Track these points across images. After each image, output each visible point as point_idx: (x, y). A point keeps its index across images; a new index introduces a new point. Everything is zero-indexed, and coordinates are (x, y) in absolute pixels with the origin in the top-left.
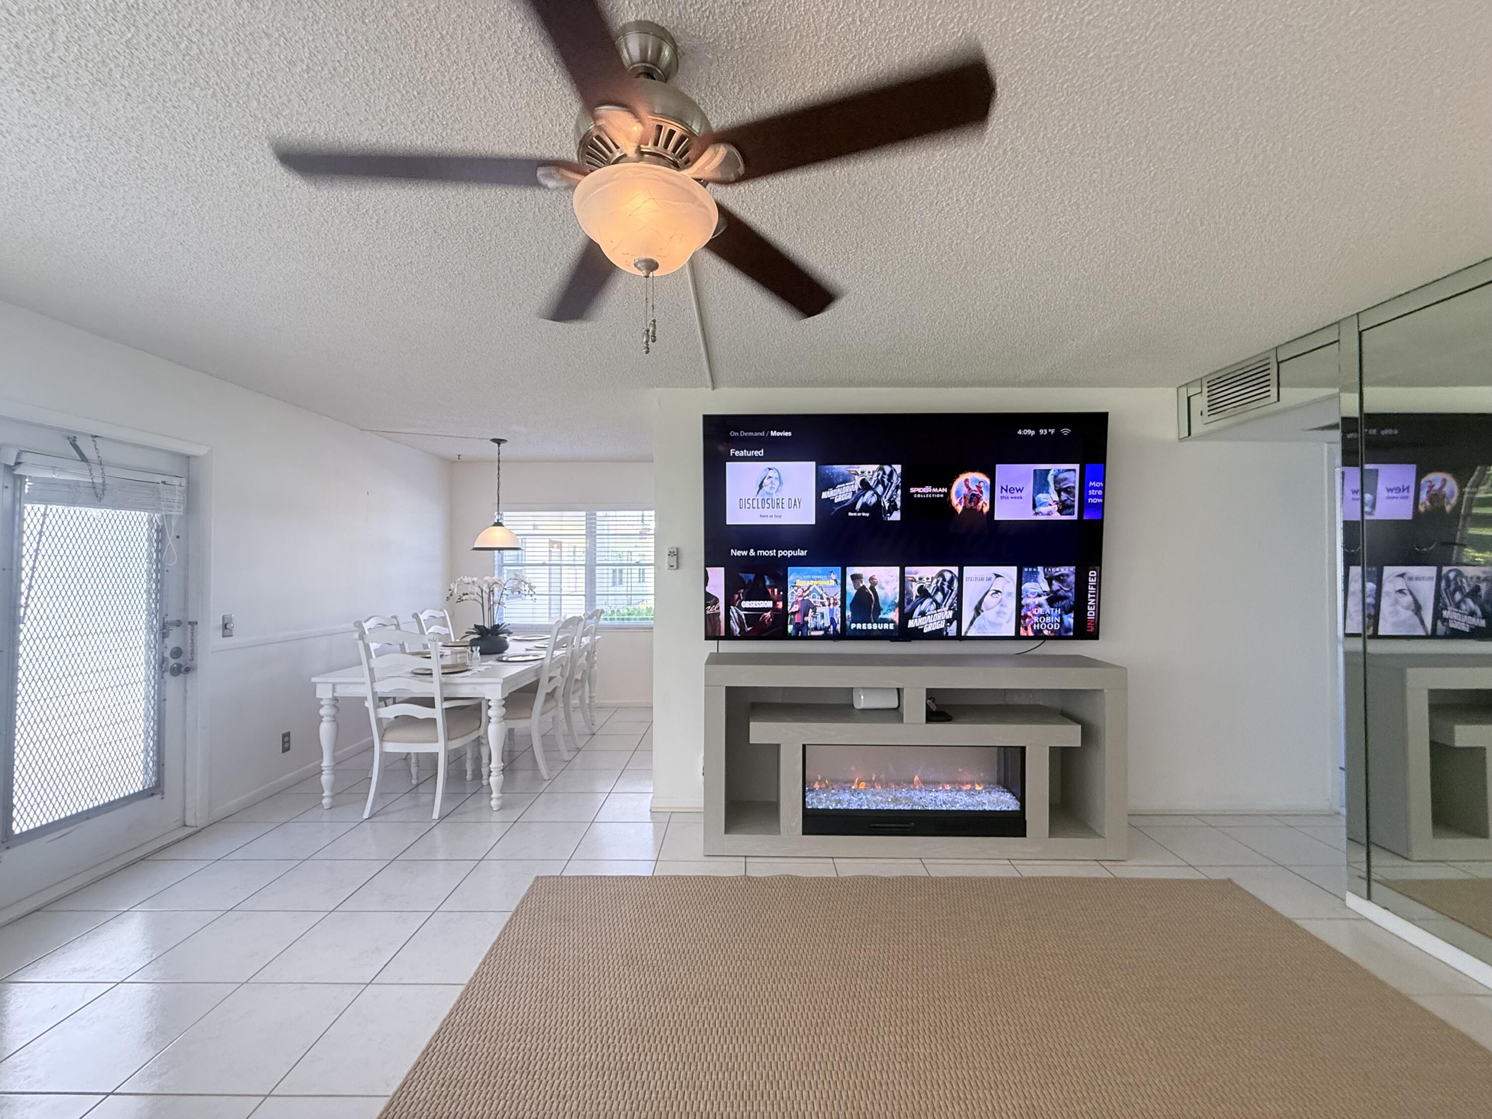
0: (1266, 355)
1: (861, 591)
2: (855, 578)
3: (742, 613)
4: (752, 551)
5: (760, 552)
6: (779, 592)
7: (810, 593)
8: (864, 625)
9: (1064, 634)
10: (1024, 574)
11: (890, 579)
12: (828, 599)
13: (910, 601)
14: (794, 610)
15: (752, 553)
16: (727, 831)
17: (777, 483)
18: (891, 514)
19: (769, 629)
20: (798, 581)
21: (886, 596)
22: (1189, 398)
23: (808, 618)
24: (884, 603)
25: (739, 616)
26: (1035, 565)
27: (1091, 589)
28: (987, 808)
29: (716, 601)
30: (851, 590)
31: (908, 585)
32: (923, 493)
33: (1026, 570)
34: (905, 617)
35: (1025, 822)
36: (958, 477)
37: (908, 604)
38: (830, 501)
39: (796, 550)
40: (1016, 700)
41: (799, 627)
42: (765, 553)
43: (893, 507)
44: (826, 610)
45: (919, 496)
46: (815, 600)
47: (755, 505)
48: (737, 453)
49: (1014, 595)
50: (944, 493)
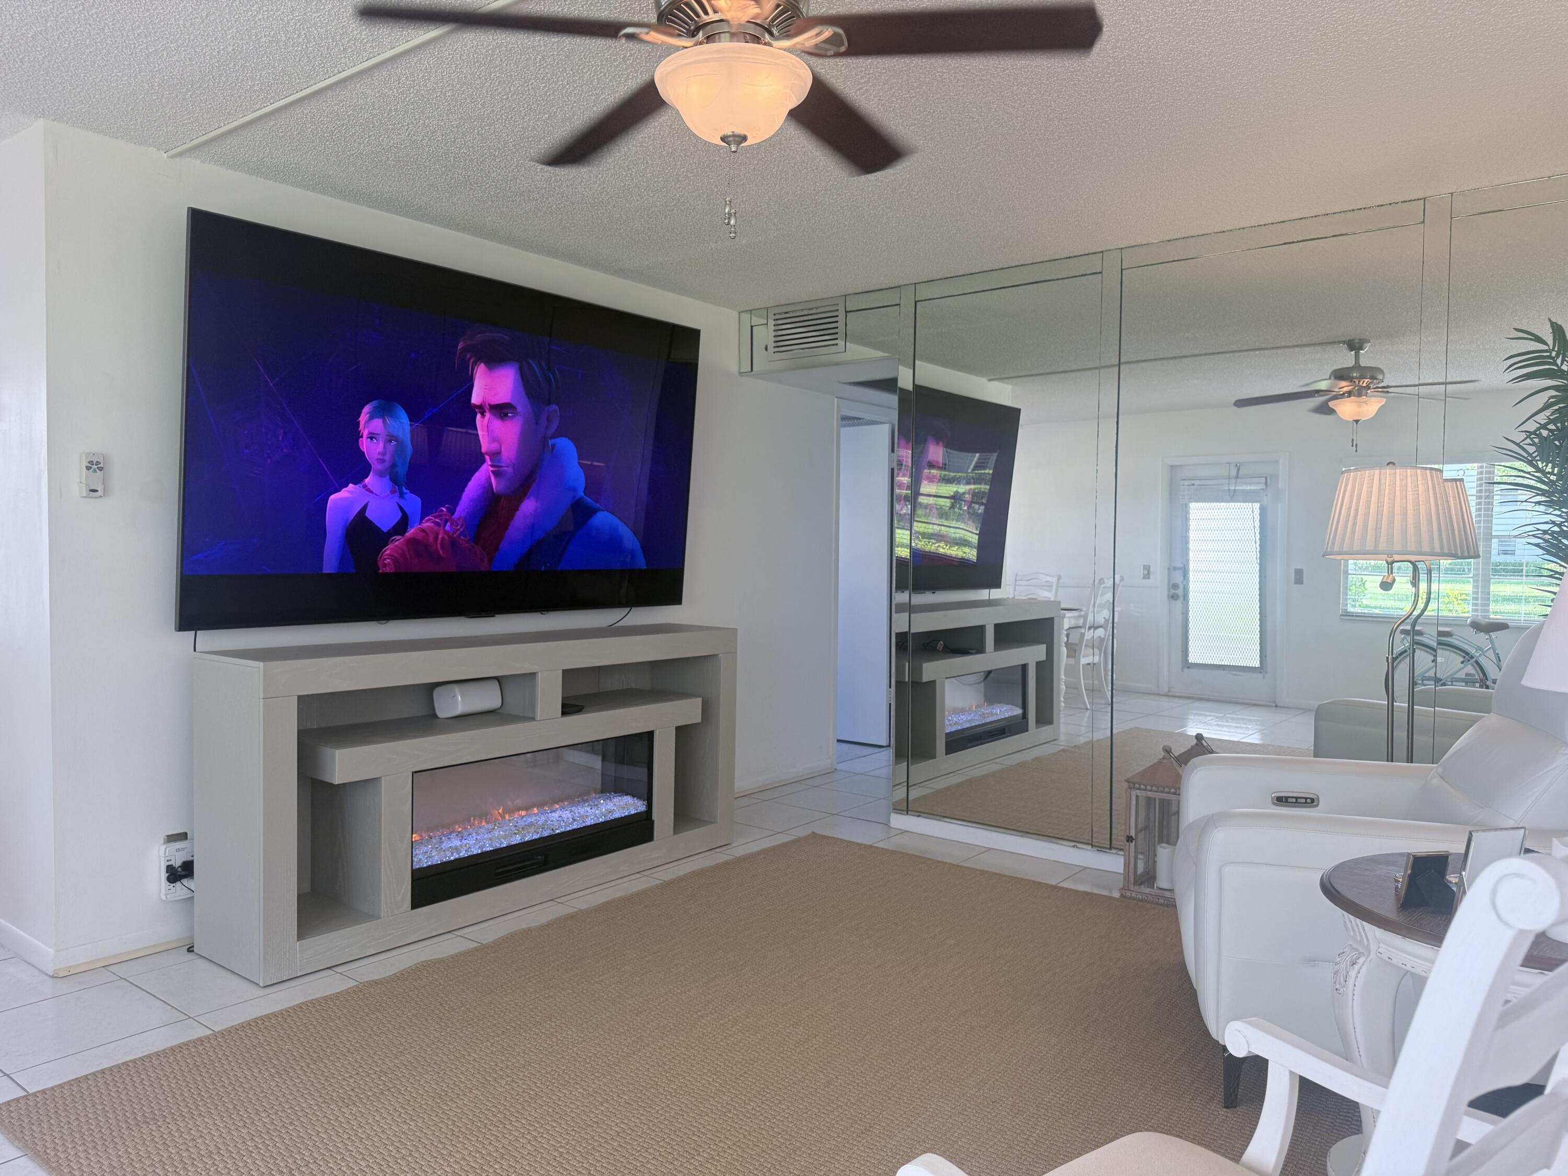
0: (839, 302)
16: (302, 934)
22: (752, 327)
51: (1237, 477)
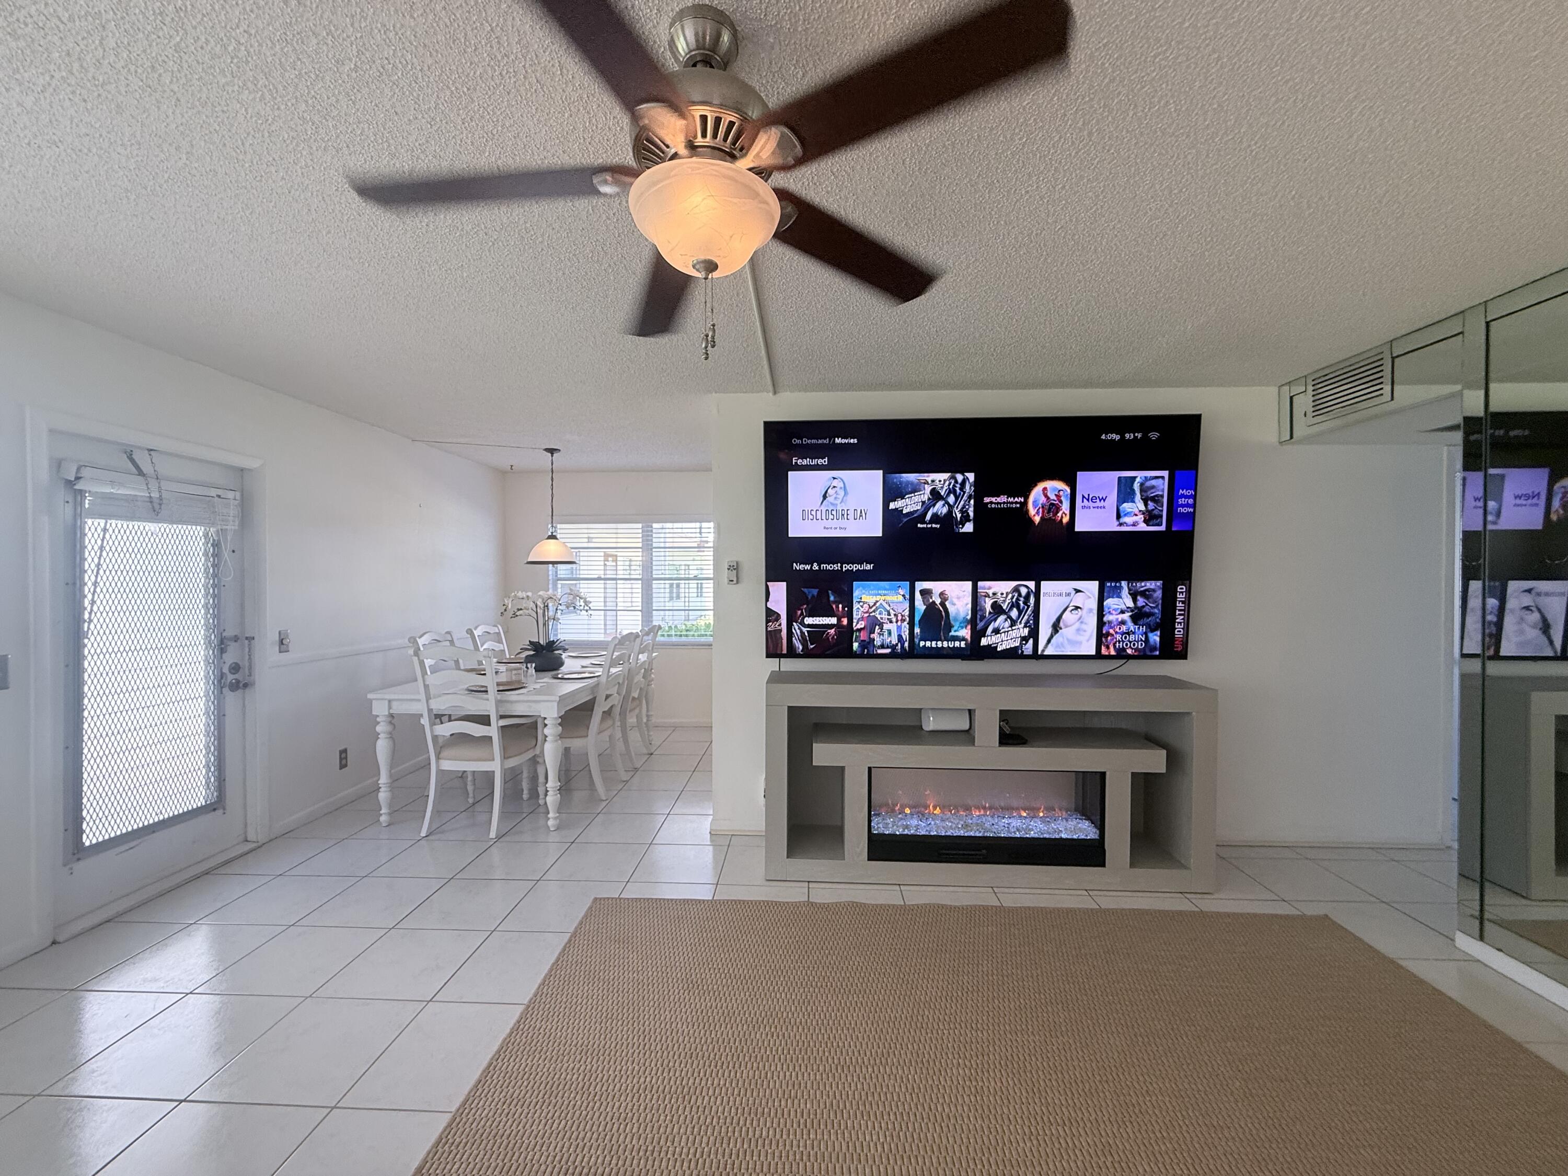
0: (1379, 350)
1: (931, 607)
2: (925, 593)
3: (805, 630)
4: (815, 565)
5: (824, 566)
6: (843, 608)
7: (877, 609)
8: (934, 643)
9: (1149, 653)
10: (1106, 590)
11: (962, 594)
12: (895, 615)
13: (983, 617)
14: (859, 626)
15: (815, 567)
16: (790, 855)
17: (842, 493)
18: (963, 526)
19: (835, 645)
20: (863, 596)
21: (958, 613)
22: (1291, 398)
23: (875, 636)
24: (956, 619)
25: (801, 632)
26: (1119, 580)
27: (1180, 605)
28: (1064, 836)
29: (778, 617)
30: (920, 606)
31: (981, 600)
32: (998, 503)
33: (1109, 584)
34: (978, 634)
35: (1104, 851)
36: (1036, 485)
37: (981, 621)
38: (898, 511)
39: (861, 563)
40: (1096, 723)
41: (864, 644)
42: (829, 567)
43: (965, 518)
44: (893, 627)
45: (993, 506)
46: (882, 616)
47: (819, 517)
48: (799, 461)
49: (1095, 612)
50: (1020, 503)
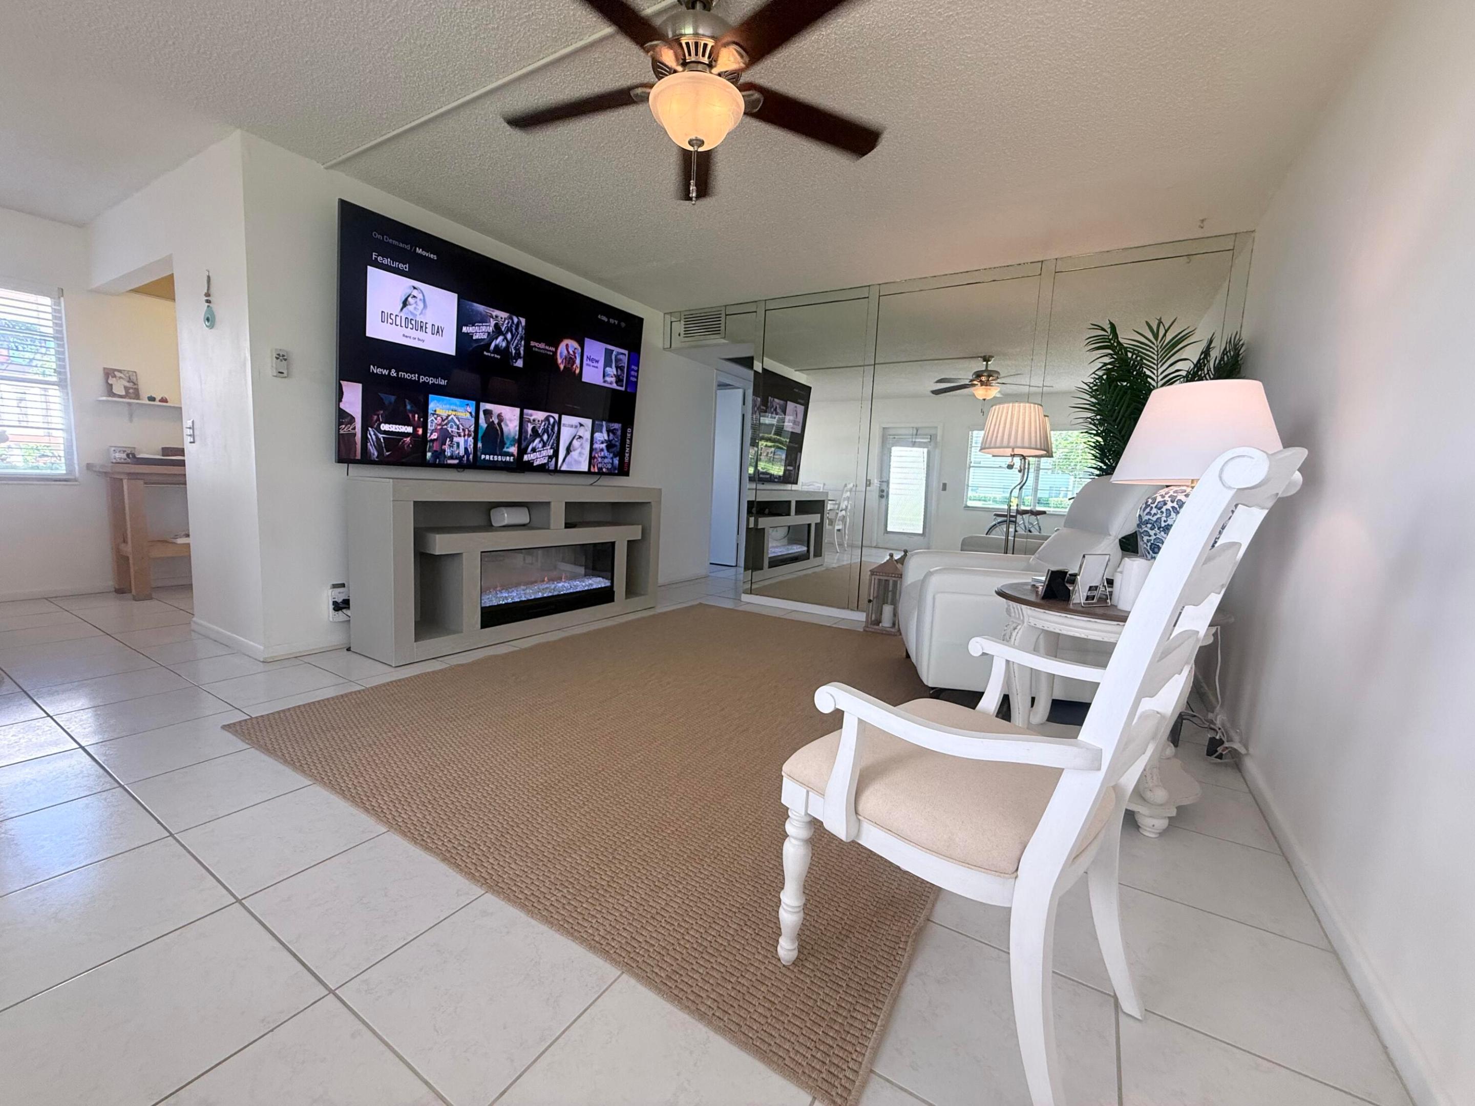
0: (719, 309)
1: (491, 425)
2: (488, 413)
3: (381, 436)
4: (393, 371)
5: (402, 374)
6: (419, 418)
7: (449, 422)
8: (492, 457)
9: (613, 472)
11: (512, 417)
12: (464, 430)
13: (526, 438)
14: (433, 437)
16: (417, 639)
18: (516, 361)
19: (408, 455)
22: (672, 323)
23: (446, 447)
25: (377, 437)
29: (352, 419)
30: (483, 424)
32: (539, 348)
35: (614, 592)
36: (562, 341)
37: (524, 441)
38: (469, 336)
39: (437, 378)
41: (436, 455)
42: (406, 376)
43: (518, 355)
44: (461, 440)
45: (536, 349)
46: (452, 429)
48: (380, 259)
49: (589, 441)
51: (916, 435)
